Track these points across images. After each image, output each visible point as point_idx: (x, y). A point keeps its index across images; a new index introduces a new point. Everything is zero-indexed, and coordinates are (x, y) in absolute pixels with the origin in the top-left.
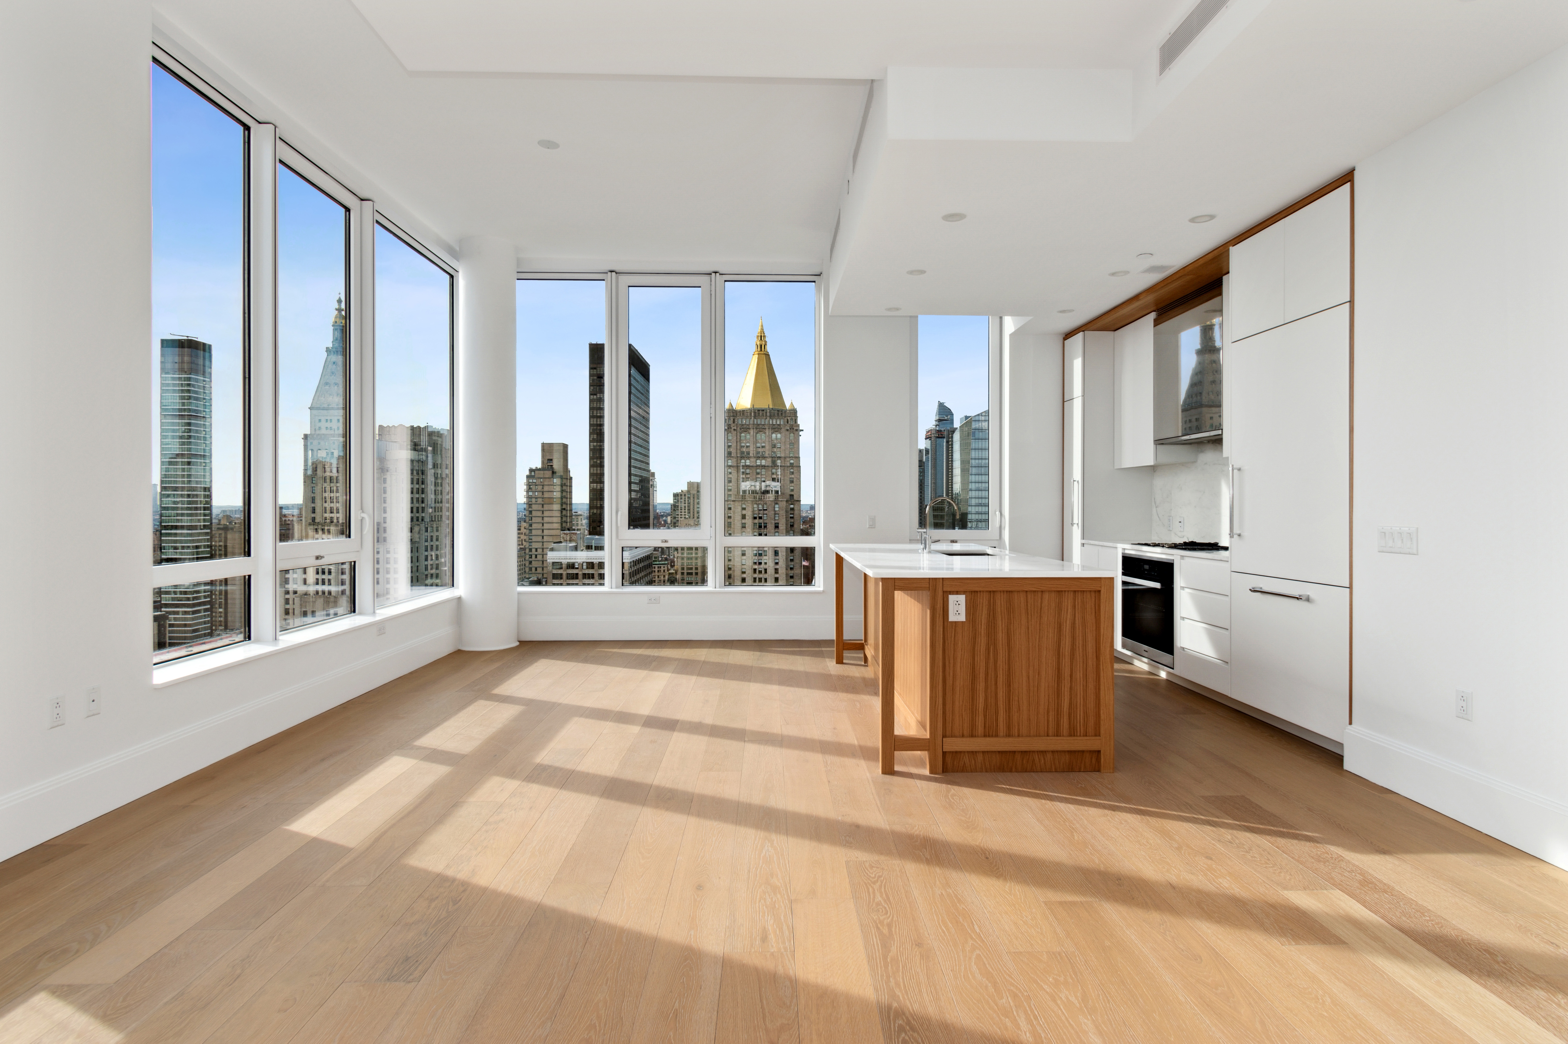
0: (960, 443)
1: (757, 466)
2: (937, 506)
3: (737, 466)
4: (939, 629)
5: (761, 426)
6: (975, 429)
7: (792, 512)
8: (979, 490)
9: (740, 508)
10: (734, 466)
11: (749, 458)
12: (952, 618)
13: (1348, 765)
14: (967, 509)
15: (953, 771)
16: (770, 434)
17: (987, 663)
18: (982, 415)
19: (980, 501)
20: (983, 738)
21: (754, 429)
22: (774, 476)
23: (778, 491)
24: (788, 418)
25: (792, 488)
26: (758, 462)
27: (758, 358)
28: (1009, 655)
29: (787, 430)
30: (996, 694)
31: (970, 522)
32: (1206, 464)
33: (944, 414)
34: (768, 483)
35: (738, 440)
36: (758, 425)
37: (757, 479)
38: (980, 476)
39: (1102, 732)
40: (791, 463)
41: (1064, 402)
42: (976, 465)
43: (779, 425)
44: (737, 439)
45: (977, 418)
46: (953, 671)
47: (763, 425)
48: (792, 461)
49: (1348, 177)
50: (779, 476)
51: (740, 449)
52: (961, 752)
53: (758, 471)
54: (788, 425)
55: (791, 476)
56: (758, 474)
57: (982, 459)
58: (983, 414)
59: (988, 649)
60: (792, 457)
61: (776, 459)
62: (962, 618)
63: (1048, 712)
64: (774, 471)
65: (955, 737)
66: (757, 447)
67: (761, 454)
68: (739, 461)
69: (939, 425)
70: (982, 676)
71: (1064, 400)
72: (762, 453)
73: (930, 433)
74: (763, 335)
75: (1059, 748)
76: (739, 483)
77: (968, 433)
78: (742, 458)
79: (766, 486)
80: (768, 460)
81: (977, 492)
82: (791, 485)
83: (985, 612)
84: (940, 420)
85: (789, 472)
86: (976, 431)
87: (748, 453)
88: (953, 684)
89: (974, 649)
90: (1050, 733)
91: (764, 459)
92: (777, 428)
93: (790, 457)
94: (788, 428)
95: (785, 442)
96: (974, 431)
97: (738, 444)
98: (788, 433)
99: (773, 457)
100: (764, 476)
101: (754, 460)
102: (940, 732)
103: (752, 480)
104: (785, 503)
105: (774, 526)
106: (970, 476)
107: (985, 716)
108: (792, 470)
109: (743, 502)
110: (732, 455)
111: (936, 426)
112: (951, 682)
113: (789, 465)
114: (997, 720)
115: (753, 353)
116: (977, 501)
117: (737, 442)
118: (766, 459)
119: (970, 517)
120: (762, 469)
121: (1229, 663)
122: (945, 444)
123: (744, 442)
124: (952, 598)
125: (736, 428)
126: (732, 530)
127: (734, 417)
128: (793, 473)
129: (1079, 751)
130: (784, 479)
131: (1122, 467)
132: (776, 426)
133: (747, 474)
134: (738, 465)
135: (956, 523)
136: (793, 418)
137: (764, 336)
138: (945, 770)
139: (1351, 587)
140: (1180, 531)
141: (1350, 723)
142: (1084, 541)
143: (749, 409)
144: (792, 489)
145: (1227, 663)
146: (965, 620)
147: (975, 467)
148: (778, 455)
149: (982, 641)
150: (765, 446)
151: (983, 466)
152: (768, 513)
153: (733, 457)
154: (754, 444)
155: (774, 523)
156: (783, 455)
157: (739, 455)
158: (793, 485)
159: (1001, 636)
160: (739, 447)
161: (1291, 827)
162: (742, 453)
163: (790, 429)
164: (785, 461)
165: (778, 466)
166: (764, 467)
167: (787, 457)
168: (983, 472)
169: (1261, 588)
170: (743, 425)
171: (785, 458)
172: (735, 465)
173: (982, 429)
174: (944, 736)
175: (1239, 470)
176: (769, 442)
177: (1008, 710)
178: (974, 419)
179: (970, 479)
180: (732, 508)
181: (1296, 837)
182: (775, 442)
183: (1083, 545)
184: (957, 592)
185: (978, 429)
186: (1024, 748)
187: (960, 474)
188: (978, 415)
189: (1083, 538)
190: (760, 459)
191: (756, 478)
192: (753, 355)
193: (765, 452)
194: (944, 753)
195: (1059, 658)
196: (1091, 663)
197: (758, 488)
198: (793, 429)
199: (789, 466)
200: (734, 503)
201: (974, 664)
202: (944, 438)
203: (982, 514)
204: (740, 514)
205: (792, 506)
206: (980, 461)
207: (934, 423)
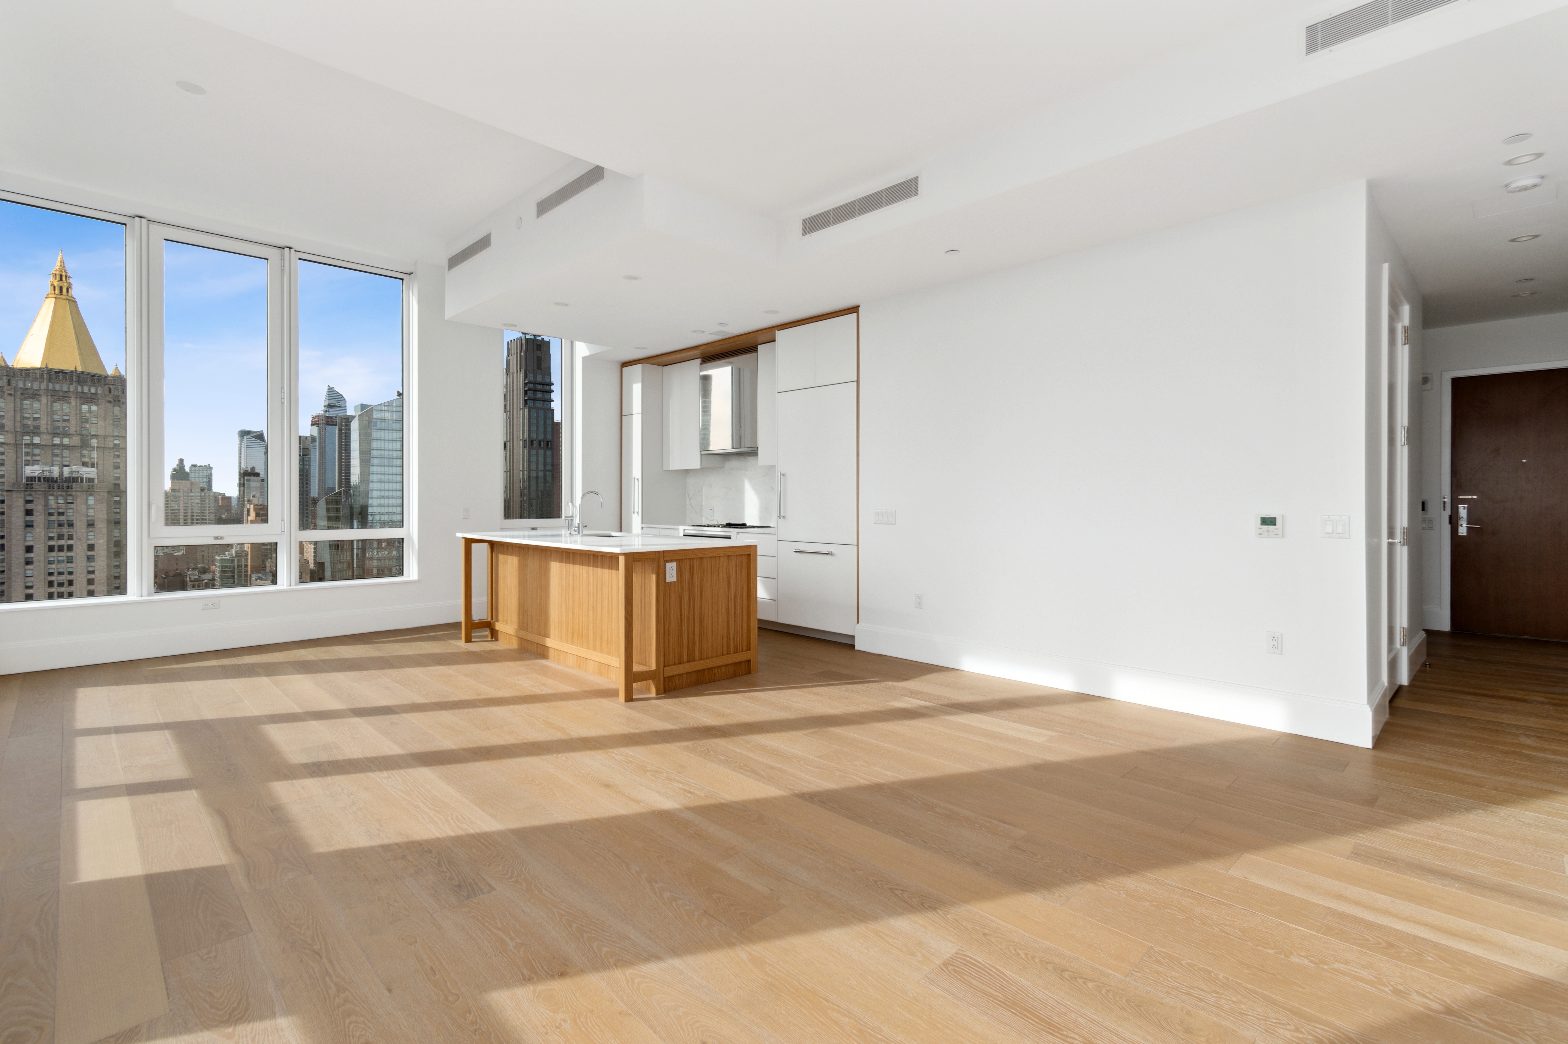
0: (359, 433)
1: (54, 446)
2: (331, 498)
3: (16, 445)
4: (662, 588)
5: (61, 393)
6: (377, 419)
7: (117, 506)
8: (381, 482)
9: (21, 502)
10: (10, 444)
11: (38, 434)
12: (668, 580)
13: (857, 648)
14: (368, 502)
15: (668, 691)
16: (78, 404)
17: (689, 610)
18: (384, 405)
19: (383, 493)
20: (688, 663)
21: (47, 396)
22: (86, 460)
23: (93, 479)
24: (111, 387)
25: (118, 475)
26: (57, 441)
27: (55, 303)
28: (701, 603)
29: (110, 402)
30: (694, 630)
31: (371, 515)
32: (732, 469)
33: (335, 400)
34: (74, 468)
35: (18, 409)
36: (57, 391)
37: (55, 463)
38: (383, 468)
39: (752, 647)
40: (115, 444)
41: (621, 416)
42: (378, 457)
43: (94, 394)
44: (15, 407)
45: (379, 408)
46: (669, 618)
47: (66, 392)
48: (117, 442)
49: (855, 309)
50: (96, 460)
51: (21, 422)
52: (673, 676)
53: (56, 451)
54: (111, 395)
55: (115, 461)
56: (56, 455)
57: (385, 450)
58: (386, 404)
59: (689, 600)
60: (116, 436)
61: (89, 437)
62: (674, 579)
63: (723, 639)
64: (85, 452)
65: (671, 665)
66: (54, 421)
67: (61, 429)
68: (19, 437)
69: (328, 412)
70: (686, 619)
71: (622, 415)
72: (64, 429)
73: (317, 419)
74: (64, 274)
75: (730, 662)
76: (19, 467)
77: (369, 422)
78: (25, 433)
79: (72, 472)
80: (74, 438)
81: (379, 484)
82: (115, 471)
83: (687, 573)
84: (330, 406)
85: (112, 454)
86: (378, 420)
87: (37, 428)
88: (669, 628)
89: (681, 601)
90: (724, 654)
91: (67, 437)
92: (91, 398)
93: (113, 436)
94: (111, 400)
95: (105, 417)
96: (376, 420)
97: (18, 414)
98: (111, 405)
99: (83, 435)
100: (68, 459)
101: (49, 437)
102: (662, 664)
103: (45, 464)
104: (105, 494)
105: (85, 524)
106: (371, 468)
107: (688, 647)
108: (117, 453)
109: (28, 493)
110: (6, 429)
111: (326, 411)
112: (668, 626)
113: (112, 446)
114: (694, 649)
115: (46, 296)
116: (379, 493)
117: (15, 411)
118: (71, 436)
119: (370, 510)
120: (63, 450)
121: (776, 601)
122: (337, 432)
123: (30, 412)
124: (668, 565)
125: (13, 393)
126: (5, 530)
127: (8, 378)
128: (118, 456)
129: (739, 662)
130: (103, 464)
131: (670, 469)
132: (89, 395)
133: (35, 455)
134: (18, 442)
135: (354, 517)
136: (119, 387)
137: (66, 276)
138: (665, 692)
139: (858, 545)
140: (711, 516)
141: (858, 622)
142: (644, 525)
143: (39, 369)
144: (116, 477)
145: (775, 600)
146: (676, 580)
147: (377, 458)
148: (93, 433)
149: (686, 594)
150: (69, 420)
151: (386, 457)
152: (75, 508)
153: (5, 431)
154: (47, 415)
155: (85, 521)
156: (101, 433)
157: (18, 429)
158: (118, 471)
159: (697, 590)
160: (18, 419)
161: (863, 679)
162: (25, 426)
163: (114, 401)
164: (104, 441)
165: (93, 447)
166: (68, 447)
167: (109, 436)
168: (386, 463)
169: (800, 550)
170: (27, 389)
171: (105, 437)
172: (14, 442)
173: (385, 420)
174: (664, 666)
175: (784, 475)
176: (77, 414)
177: (701, 642)
178: (376, 409)
179: (371, 470)
180: (6, 502)
181: (869, 682)
182: (88, 415)
183: (642, 528)
184: (671, 560)
185: (381, 419)
186: (710, 665)
187: (359, 465)
188: (381, 405)
189: (642, 523)
190: (61, 436)
191: (53, 461)
192: (46, 298)
193: (68, 427)
194: (664, 678)
195: (728, 601)
196: (745, 602)
197: (56, 474)
198: (119, 401)
199: (113, 448)
200: (9, 493)
201: (681, 611)
202: (336, 425)
203: (385, 506)
204: (22, 509)
205: (117, 498)
206: (383, 452)
207: (323, 408)
